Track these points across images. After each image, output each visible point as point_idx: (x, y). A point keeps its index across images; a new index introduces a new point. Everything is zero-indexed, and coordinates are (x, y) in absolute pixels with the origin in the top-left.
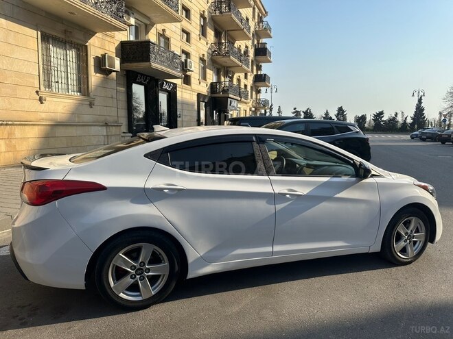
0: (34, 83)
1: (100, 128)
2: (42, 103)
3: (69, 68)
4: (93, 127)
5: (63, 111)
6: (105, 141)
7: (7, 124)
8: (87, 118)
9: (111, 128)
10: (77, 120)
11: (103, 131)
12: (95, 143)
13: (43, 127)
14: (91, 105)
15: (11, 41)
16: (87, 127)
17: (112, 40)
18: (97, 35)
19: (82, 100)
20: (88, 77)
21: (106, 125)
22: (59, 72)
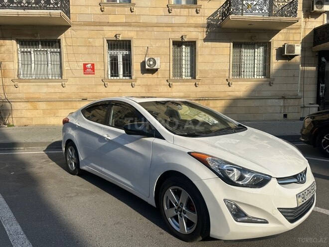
0: (225, 75)
1: (276, 101)
2: (230, 86)
3: (256, 61)
4: (269, 100)
5: (245, 90)
6: (281, 110)
7: (205, 100)
8: (265, 94)
9: (289, 100)
10: (257, 95)
11: (281, 102)
12: (270, 111)
13: (228, 101)
14: (270, 84)
15: (213, 53)
16: (264, 100)
17: (297, 31)
18: (282, 31)
19: (265, 81)
20: (270, 65)
21: (283, 98)
22: (245, 65)
